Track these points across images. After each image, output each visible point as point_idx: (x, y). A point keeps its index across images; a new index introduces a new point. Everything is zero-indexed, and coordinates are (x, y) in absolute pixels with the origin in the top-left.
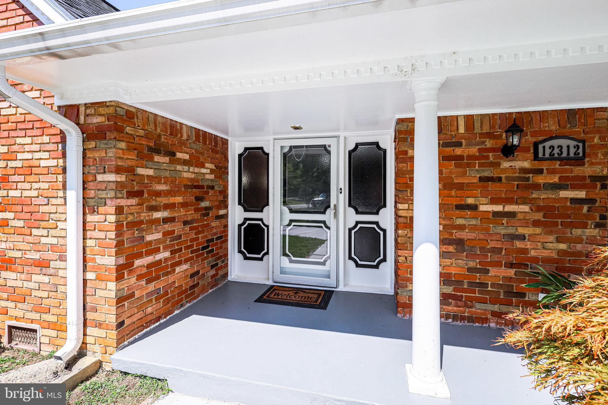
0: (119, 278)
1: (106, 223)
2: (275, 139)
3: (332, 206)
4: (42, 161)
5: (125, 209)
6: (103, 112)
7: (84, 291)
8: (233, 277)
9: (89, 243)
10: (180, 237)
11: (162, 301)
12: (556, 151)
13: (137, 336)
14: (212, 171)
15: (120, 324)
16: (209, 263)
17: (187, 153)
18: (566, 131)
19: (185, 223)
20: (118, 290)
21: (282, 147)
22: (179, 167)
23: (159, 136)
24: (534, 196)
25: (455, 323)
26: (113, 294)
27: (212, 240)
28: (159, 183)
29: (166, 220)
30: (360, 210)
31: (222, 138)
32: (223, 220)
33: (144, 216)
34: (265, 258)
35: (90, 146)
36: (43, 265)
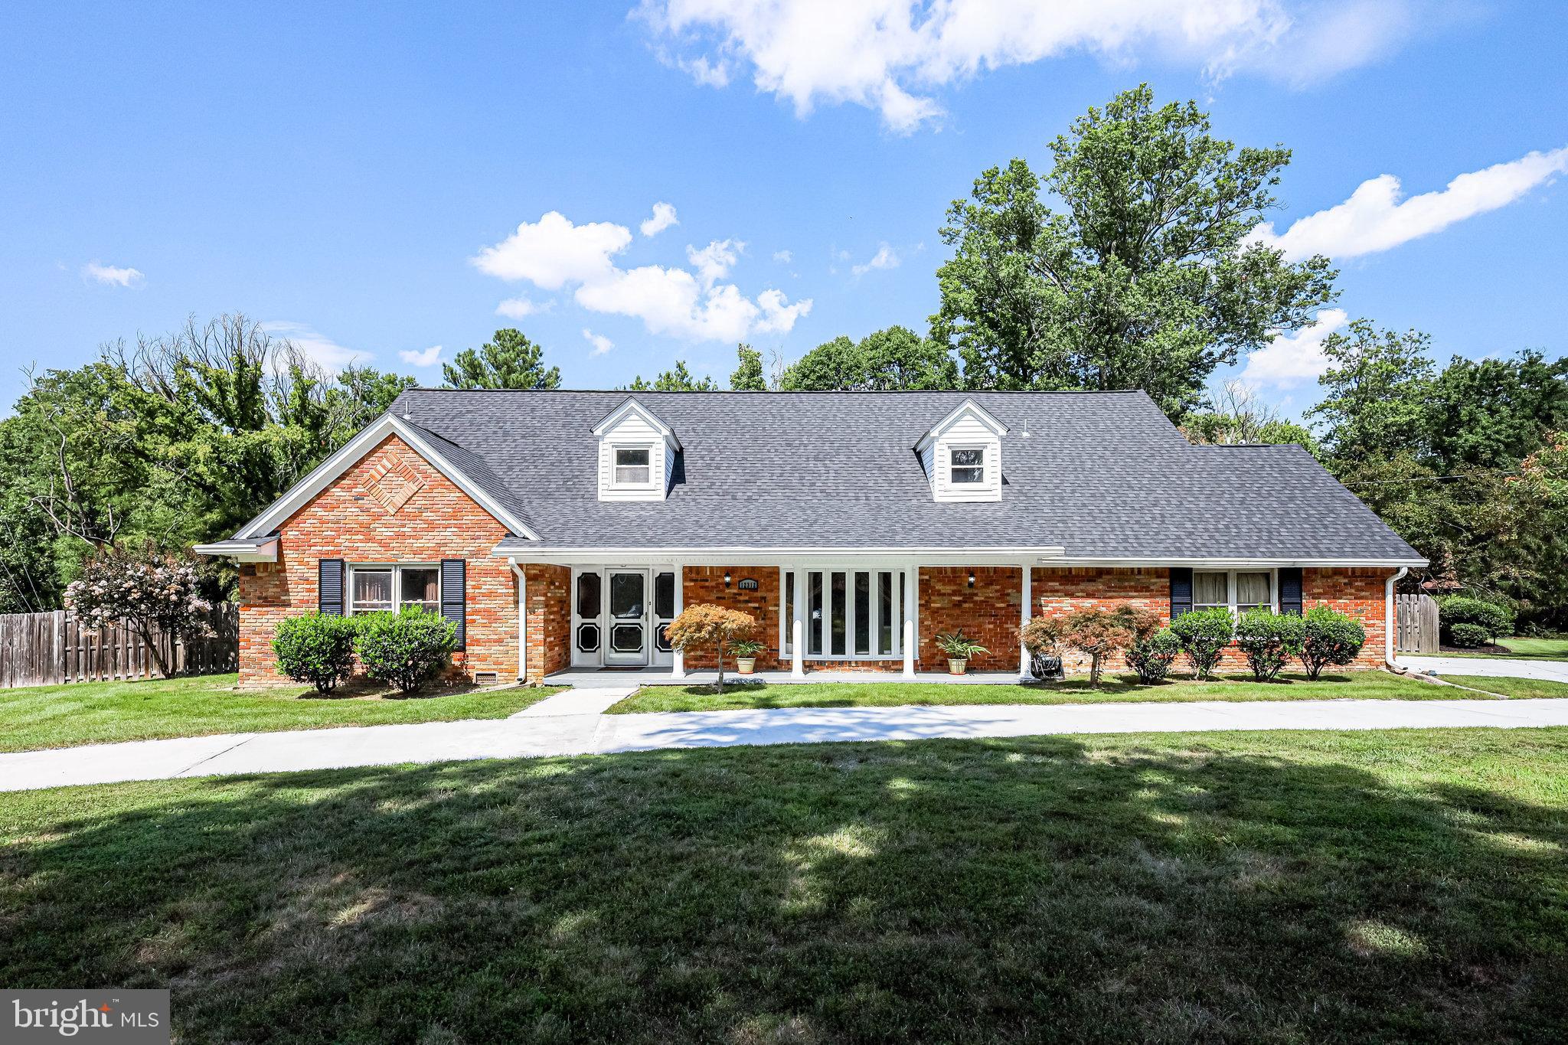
0: (544, 645)
1: (538, 619)
2: (605, 569)
3: (644, 613)
4: (498, 589)
5: (545, 613)
6: (538, 568)
7: (527, 651)
8: (574, 664)
9: (529, 629)
10: (557, 630)
11: (556, 661)
12: (747, 585)
14: (566, 591)
15: (545, 666)
16: (563, 650)
17: (558, 581)
18: (751, 576)
19: (558, 623)
20: (543, 650)
21: (610, 574)
22: (556, 590)
23: (552, 575)
26: (542, 652)
27: (564, 636)
28: (552, 600)
29: (554, 620)
30: (665, 616)
31: (566, 568)
32: (568, 624)
33: (548, 617)
34: (598, 650)
35: (530, 583)
36: (500, 641)
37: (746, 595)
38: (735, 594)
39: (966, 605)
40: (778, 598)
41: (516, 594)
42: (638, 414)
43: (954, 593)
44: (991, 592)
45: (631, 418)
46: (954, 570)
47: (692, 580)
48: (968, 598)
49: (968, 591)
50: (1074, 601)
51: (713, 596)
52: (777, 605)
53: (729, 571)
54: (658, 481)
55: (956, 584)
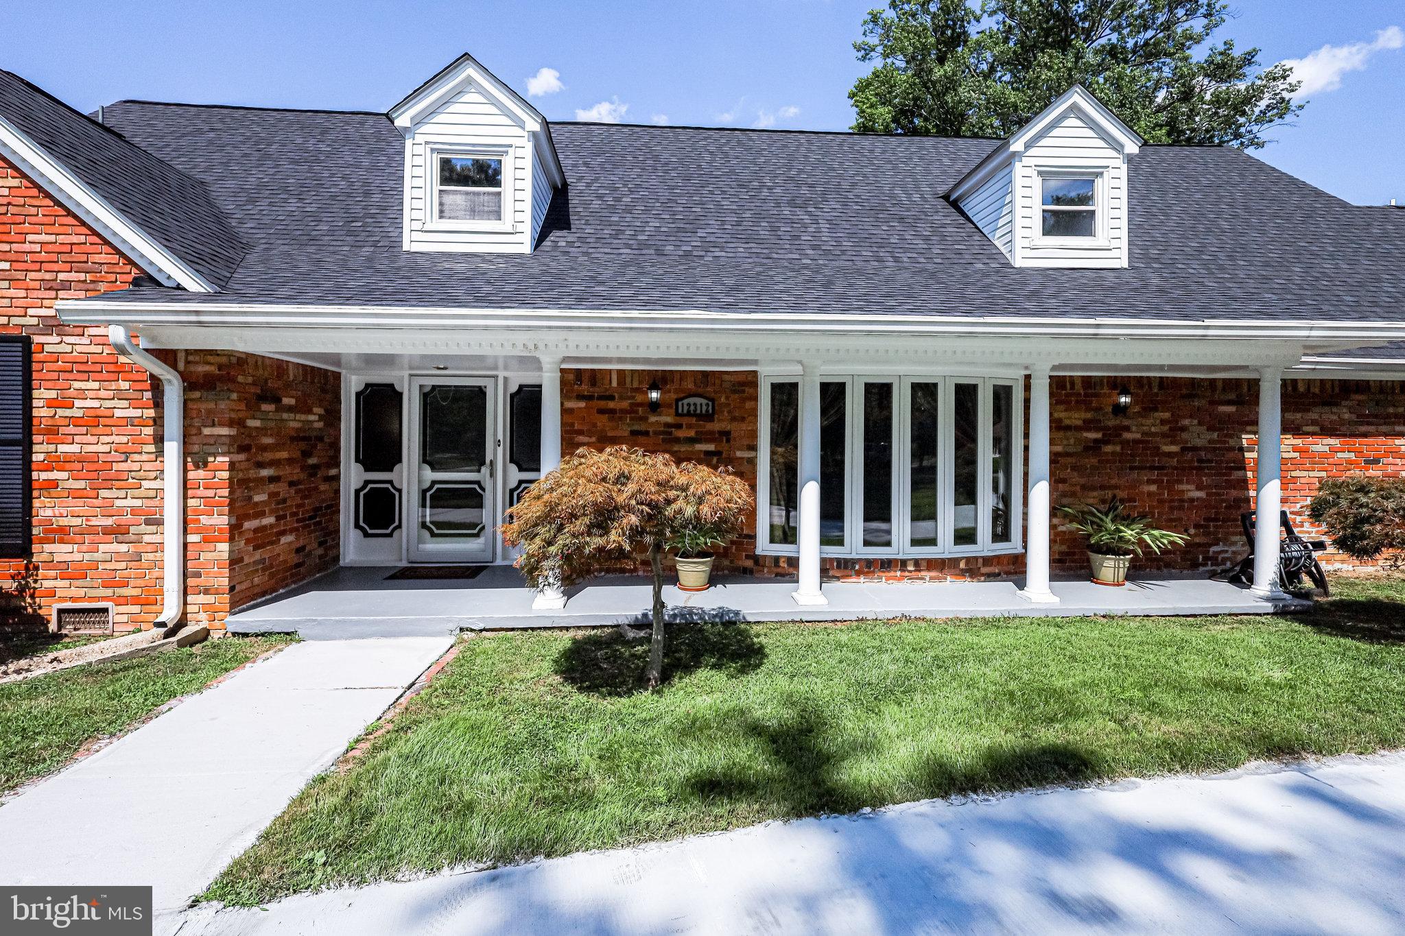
0: (231, 539)
1: (216, 480)
2: (411, 375)
3: (488, 461)
4: (115, 410)
5: (237, 464)
6: (212, 361)
7: (185, 556)
8: (347, 561)
9: (191, 502)
10: (284, 501)
11: (267, 573)
12: (692, 408)
13: (245, 606)
14: (321, 418)
15: (232, 589)
16: (316, 538)
17: (292, 397)
18: (700, 390)
19: (291, 484)
20: (231, 552)
21: (421, 386)
22: (285, 416)
23: (266, 381)
24: (675, 449)
25: (608, 575)
26: (226, 555)
27: (319, 509)
28: (266, 435)
29: (272, 479)
30: (524, 466)
31: (333, 372)
32: (334, 484)
33: (252, 474)
34: (396, 534)
35: (193, 397)
36: (118, 532)
37: (690, 426)
38: (667, 425)
39: (1108, 449)
40: (754, 434)
41: (158, 421)
42: (482, 91)
43: (1088, 425)
44: (1154, 423)
45: (467, 98)
46: (1087, 381)
47: (580, 397)
48: (1112, 435)
49: (1112, 422)
50: (1298, 442)
51: (624, 431)
52: (753, 448)
53: (658, 379)
54: (519, 216)
55: (1088, 410)
